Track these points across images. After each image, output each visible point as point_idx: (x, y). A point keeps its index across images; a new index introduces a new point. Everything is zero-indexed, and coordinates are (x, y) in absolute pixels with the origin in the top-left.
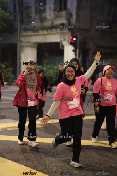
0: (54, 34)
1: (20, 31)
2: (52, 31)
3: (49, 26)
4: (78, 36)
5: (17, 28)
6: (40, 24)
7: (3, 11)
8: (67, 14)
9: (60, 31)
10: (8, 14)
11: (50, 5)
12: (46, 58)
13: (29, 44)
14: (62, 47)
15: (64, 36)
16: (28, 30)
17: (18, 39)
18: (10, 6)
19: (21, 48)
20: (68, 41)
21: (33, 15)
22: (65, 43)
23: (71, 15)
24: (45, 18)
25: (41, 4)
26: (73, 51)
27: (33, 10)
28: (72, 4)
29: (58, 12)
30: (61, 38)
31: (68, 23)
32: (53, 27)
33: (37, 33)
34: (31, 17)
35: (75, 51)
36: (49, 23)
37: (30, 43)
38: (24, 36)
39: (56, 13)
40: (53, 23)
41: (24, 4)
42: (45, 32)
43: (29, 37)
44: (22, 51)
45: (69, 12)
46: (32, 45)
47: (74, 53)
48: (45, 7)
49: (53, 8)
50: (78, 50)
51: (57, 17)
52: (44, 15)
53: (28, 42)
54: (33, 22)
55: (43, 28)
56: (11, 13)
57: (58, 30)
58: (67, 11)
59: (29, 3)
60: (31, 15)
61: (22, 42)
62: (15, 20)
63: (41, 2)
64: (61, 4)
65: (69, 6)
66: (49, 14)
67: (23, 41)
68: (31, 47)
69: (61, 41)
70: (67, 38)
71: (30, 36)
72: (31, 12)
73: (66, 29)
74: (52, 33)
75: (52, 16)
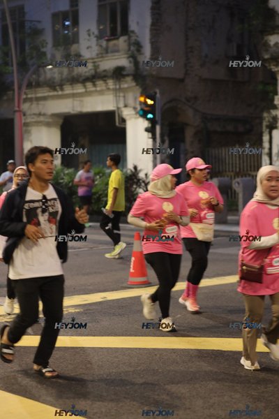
0: (101, 93)
1: (20, 88)
2: (95, 85)
3: (87, 74)
4: (158, 95)
5: (13, 83)
6: (65, 71)
8: (129, 45)
9: (116, 85)
11: (89, 24)
13: (42, 119)
14: (119, 123)
15: (125, 97)
16: (38, 85)
17: (17, 109)
19: (24, 128)
20: (135, 108)
21: (49, 49)
22: (127, 113)
23: (139, 46)
24: (78, 55)
25: (67, 23)
26: (147, 130)
27: (48, 37)
28: (140, 20)
29: (108, 40)
30: (117, 102)
31: (132, 65)
32: (96, 77)
33: (60, 93)
34: (44, 54)
35: (151, 130)
36: (87, 67)
37: (44, 115)
38: (31, 100)
39: (104, 43)
40: (96, 67)
41: (27, 25)
42: (79, 89)
43: (42, 102)
44: (25, 136)
46: (50, 120)
47: (150, 135)
48: (75, 29)
49: (95, 30)
50: (158, 128)
51: (105, 52)
52: (74, 48)
53: (40, 114)
54: (50, 67)
55: (74, 80)
57: (111, 83)
58: (130, 38)
59: (39, 22)
60: (44, 50)
61: (24, 115)
62: (6, 64)
63: (65, 19)
64: (113, 20)
65: (133, 25)
66: (88, 46)
67: (28, 113)
68: (48, 125)
69: (118, 108)
70: (131, 101)
71: (45, 98)
72: (44, 44)
73: (129, 79)
74: (96, 91)
75: (95, 50)
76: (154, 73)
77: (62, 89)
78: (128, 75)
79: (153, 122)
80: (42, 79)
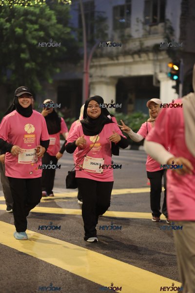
0: (144, 62)
2: (140, 57)
3: (136, 49)
4: (182, 63)
7: (60, 26)
8: (165, 29)
9: (154, 56)
10: (69, 30)
11: (138, 14)
12: (131, 102)
13: (103, 79)
14: (156, 83)
15: (160, 66)
16: (102, 56)
17: (85, 71)
18: (73, 17)
19: (91, 86)
20: (167, 73)
21: (110, 31)
22: (162, 77)
23: (172, 30)
24: (130, 36)
26: (173, 87)
27: (110, 23)
28: (174, 12)
29: (151, 26)
30: (155, 69)
32: (141, 51)
33: (116, 62)
34: (106, 35)
35: (176, 88)
36: (135, 44)
37: (105, 77)
38: (96, 66)
39: (148, 28)
40: (142, 44)
41: (96, 14)
42: (129, 59)
43: (103, 68)
45: (168, 24)
46: (108, 81)
47: (175, 91)
49: (142, 18)
50: (181, 86)
51: (149, 34)
52: (127, 31)
53: (102, 76)
55: (126, 53)
56: (73, 29)
57: (151, 56)
58: (166, 23)
59: (104, 12)
60: (106, 32)
61: (91, 76)
62: (80, 41)
64: (155, 14)
65: (168, 15)
66: (136, 29)
67: (94, 75)
68: (107, 84)
69: (156, 73)
70: (164, 69)
71: (105, 65)
72: (106, 28)
73: (164, 53)
74: (141, 61)
75: (141, 32)
76: (182, 49)
77: (117, 59)
78: (163, 50)
79: (178, 81)
80: (104, 52)
